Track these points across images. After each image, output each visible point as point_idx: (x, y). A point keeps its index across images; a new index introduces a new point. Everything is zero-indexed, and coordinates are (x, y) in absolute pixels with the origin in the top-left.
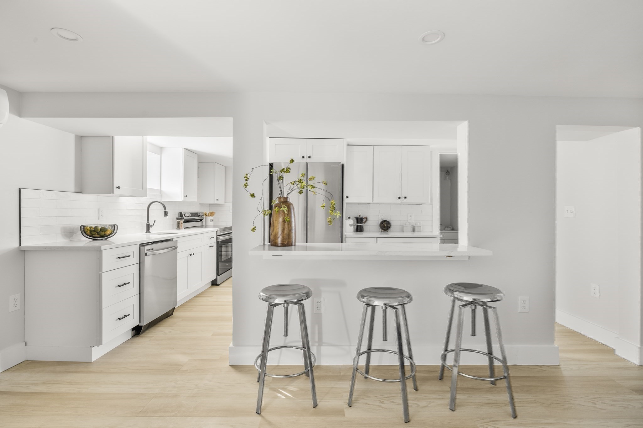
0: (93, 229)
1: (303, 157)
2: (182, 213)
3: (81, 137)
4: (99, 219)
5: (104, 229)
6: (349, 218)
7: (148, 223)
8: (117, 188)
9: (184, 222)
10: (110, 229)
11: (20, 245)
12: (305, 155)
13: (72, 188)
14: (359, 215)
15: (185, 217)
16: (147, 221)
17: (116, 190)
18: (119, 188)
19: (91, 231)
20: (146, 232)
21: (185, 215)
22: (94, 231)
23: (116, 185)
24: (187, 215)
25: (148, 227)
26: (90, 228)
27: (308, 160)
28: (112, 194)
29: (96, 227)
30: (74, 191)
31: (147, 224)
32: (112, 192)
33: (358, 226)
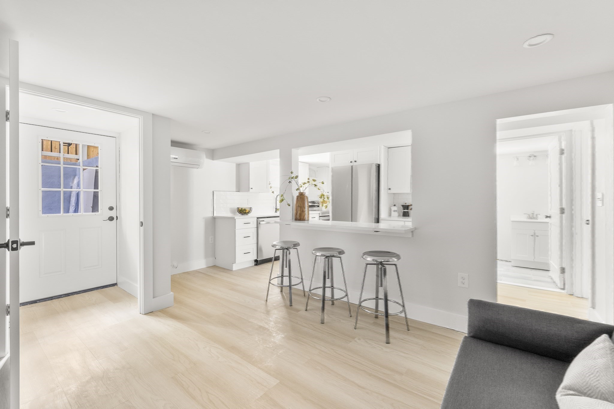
0: (240, 209)
1: (351, 162)
3: (239, 164)
4: (243, 204)
5: (245, 210)
6: (395, 205)
10: (248, 210)
11: (213, 215)
12: (352, 161)
13: (235, 189)
14: (405, 203)
17: (251, 190)
18: (252, 188)
23: (250, 187)
27: (355, 164)
28: (249, 192)
29: (242, 209)
30: (235, 191)
33: (404, 212)
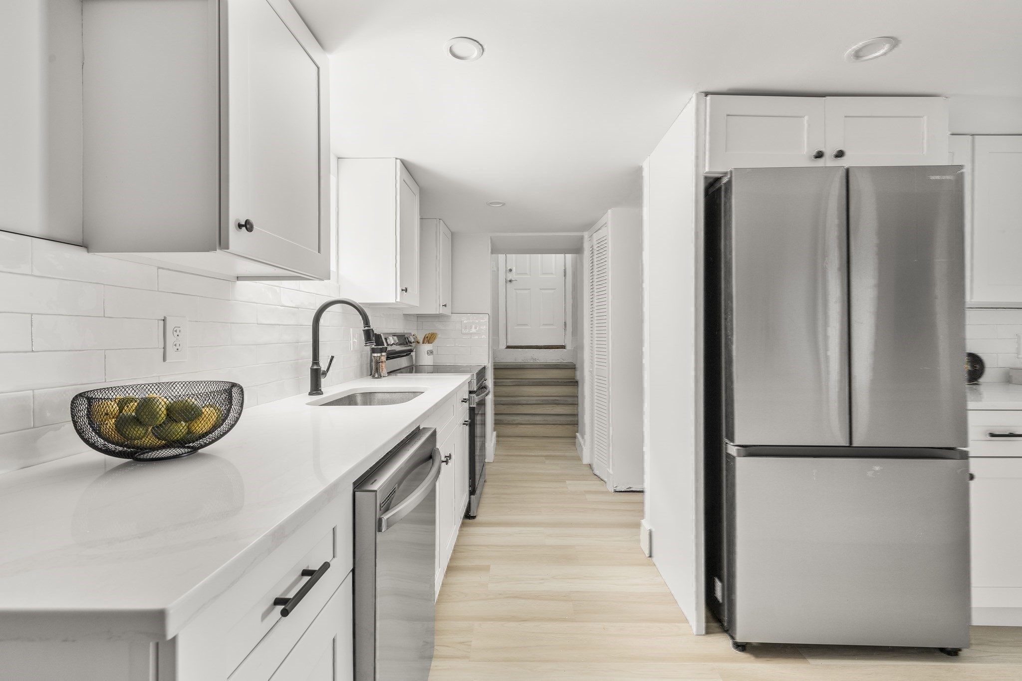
1: (820, 155)
2: (382, 335)
4: (164, 360)
5: (182, 411)
7: (315, 367)
8: (240, 226)
9: (388, 358)
10: (208, 406)
12: (827, 149)
13: (36, 220)
15: (388, 345)
16: (311, 360)
17: (236, 238)
18: (247, 226)
19: (122, 423)
20: (310, 394)
21: (388, 341)
22: (137, 420)
23: (236, 212)
24: (391, 340)
25: (317, 376)
26: (122, 403)
28: (219, 253)
29: (146, 404)
31: (312, 369)
32: (222, 243)
